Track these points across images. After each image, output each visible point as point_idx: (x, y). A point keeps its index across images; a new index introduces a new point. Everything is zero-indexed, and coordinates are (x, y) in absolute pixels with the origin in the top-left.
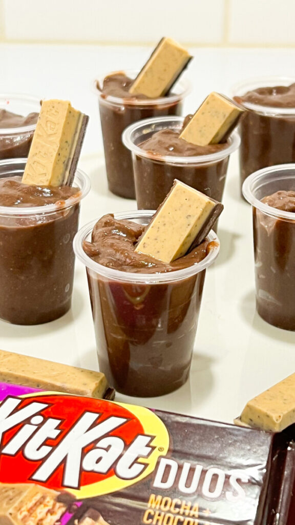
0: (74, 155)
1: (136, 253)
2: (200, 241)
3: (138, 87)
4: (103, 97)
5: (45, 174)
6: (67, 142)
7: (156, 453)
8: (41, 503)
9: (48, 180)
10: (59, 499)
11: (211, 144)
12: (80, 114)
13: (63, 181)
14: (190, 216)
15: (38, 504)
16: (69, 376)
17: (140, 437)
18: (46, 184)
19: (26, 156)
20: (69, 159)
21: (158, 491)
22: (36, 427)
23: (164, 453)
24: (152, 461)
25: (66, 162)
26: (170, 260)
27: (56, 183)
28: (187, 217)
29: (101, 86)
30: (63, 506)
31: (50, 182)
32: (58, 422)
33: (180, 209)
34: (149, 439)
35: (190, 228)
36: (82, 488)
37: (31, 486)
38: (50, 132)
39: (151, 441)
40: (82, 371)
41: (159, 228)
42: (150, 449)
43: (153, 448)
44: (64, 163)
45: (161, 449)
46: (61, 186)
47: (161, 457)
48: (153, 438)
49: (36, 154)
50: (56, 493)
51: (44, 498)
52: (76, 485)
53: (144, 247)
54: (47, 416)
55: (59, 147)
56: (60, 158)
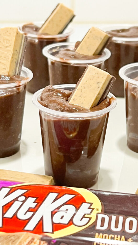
0: (21, 59)
1: (70, 104)
2: (104, 97)
4: (25, 34)
6: (16, 51)
7: (95, 212)
8: (32, 242)
9: (7, 72)
10: (42, 239)
11: (94, 55)
13: (15, 73)
14: (99, 82)
15: (30, 243)
16: (32, 178)
17: (84, 204)
18: (7, 74)
20: (18, 60)
21: (99, 232)
22: (22, 202)
23: (100, 211)
24: (93, 216)
26: (90, 107)
27: (12, 74)
28: (97, 83)
30: (46, 243)
31: (9, 73)
32: (35, 199)
33: (93, 79)
34: (89, 204)
35: (99, 89)
36: (55, 232)
37: (25, 233)
39: (91, 205)
40: (39, 176)
41: (81, 90)
42: (91, 210)
43: (93, 209)
44: (16, 62)
45: (97, 210)
46: (15, 75)
47: (98, 213)
48: (91, 204)
50: (40, 236)
51: (33, 239)
52: (51, 231)
53: (74, 101)
54: (27, 196)
55: (12, 53)
56: (13, 59)
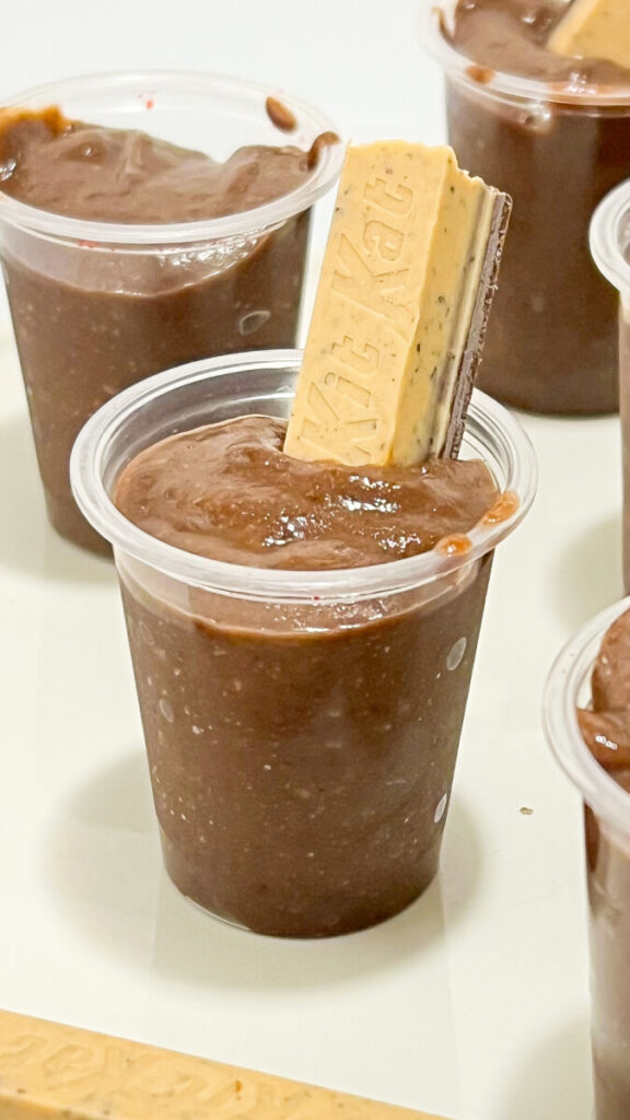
0: (466, 345)
3: (587, 32)
4: (479, 77)
5: (374, 422)
6: (441, 299)
9: (383, 445)
12: (482, 192)
13: (431, 441)
19: (289, 343)
20: (450, 357)
25: (439, 373)
27: (410, 454)
29: (451, 25)
31: (391, 451)
38: (386, 265)
44: (433, 375)
46: (427, 458)
49: (334, 345)
55: (416, 321)
56: (421, 361)
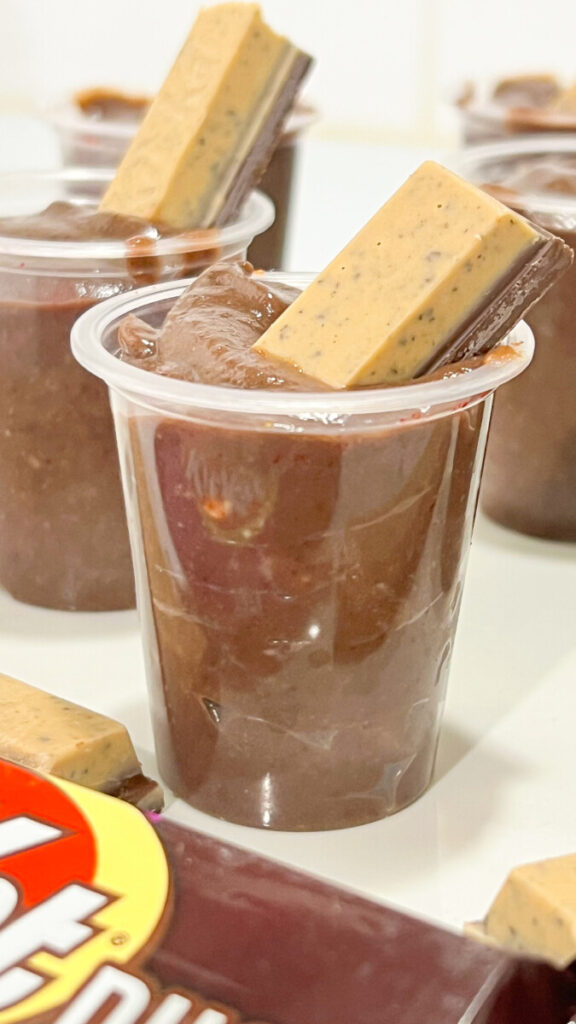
5: (152, 190)
7: (100, 949)
12: (286, 46)
14: (438, 254)
23: (123, 954)
24: (71, 973)
25: (219, 167)
26: (348, 378)
28: (429, 259)
31: (159, 211)
33: (413, 234)
34: (100, 900)
38: (195, 84)
39: (102, 908)
41: (337, 285)
42: (86, 932)
43: (97, 931)
44: (214, 167)
45: (119, 940)
47: (109, 963)
48: (112, 899)
53: (282, 337)
56: (203, 152)
